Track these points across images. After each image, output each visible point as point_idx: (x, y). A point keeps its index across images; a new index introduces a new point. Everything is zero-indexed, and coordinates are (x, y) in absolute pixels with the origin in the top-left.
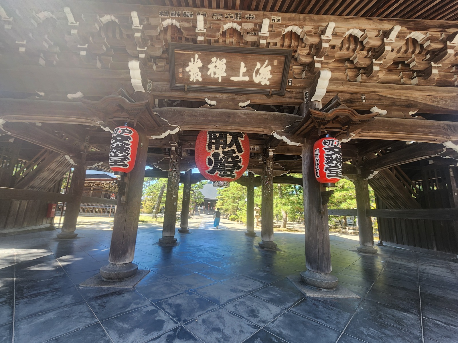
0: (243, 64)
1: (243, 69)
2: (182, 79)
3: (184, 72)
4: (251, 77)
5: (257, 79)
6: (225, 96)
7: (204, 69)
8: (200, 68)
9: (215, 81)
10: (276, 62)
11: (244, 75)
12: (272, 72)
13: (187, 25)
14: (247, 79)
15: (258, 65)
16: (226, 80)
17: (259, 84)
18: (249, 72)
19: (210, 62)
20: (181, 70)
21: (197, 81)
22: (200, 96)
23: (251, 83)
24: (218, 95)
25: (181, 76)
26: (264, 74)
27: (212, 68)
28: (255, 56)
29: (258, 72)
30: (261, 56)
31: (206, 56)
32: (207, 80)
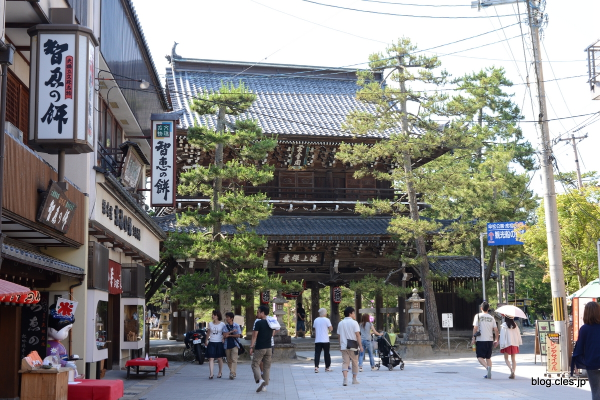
0: (306, 256)
1: (306, 257)
2: (281, 262)
3: (282, 260)
4: (309, 260)
5: (311, 261)
6: (298, 267)
8: (289, 258)
9: (295, 262)
10: (318, 255)
11: (306, 259)
12: (317, 258)
14: (307, 260)
15: (312, 256)
16: (298, 262)
18: (308, 258)
19: (293, 256)
21: (287, 262)
22: (288, 267)
23: (309, 262)
24: (295, 267)
26: (314, 259)
27: (293, 258)
28: (310, 253)
29: (312, 258)
30: (313, 253)
31: (292, 254)
32: (291, 261)
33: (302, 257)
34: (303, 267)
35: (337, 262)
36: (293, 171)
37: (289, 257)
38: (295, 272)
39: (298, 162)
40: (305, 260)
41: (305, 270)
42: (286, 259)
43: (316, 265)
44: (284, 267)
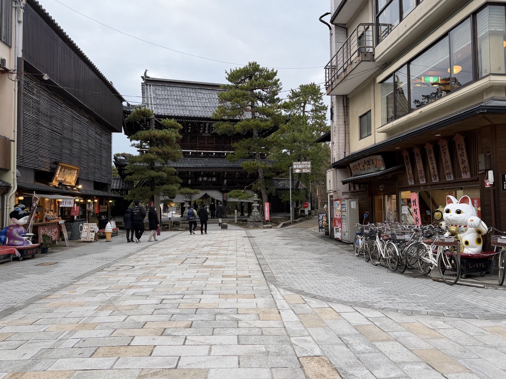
1: (210, 178)
2: (198, 181)
8: (202, 179)
9: (205, 181)
10: (216, 177)
16: (207, 180)
21: (201, 181)
22: (201, 183)
23: (212, 181)
24: (205, 183)
26: (214, 179)
27: (204, 179)
28: (212, 176)
31: (203, 177)
32: (203, 181)
33: (208, 178)
35: (225, 181)
36: (204, 136)
38: (204, 186)
39: (207, 132)
40: (210, 180)
41: (210, 185)
42: (200, 179)
43: (215, 182)
44: (199, 183)
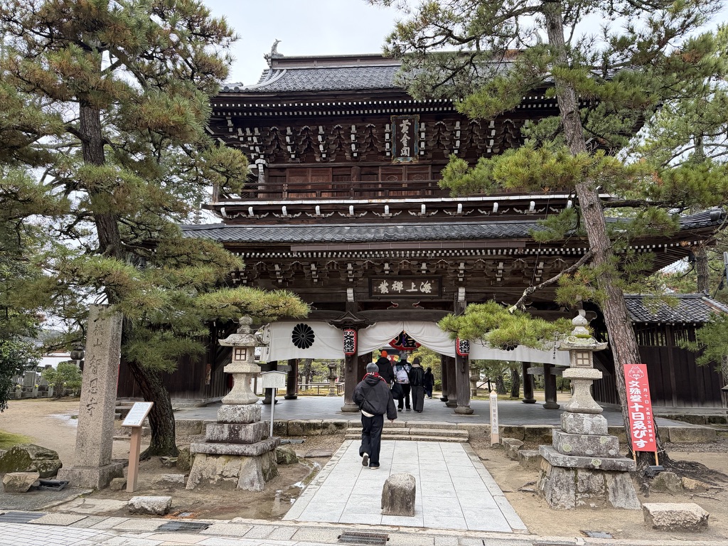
1: (413, 285)
2: (376, 293)
3: (378, 289)
4: (419, 289)
5: (423, 290)
6: (403, 300)
7: (389, 287)
8: (387, 287)
9: (397, 293)
10: (433, 282)
11: (414, 288)
12: (431, 286)
13: (378, 264)
14: (416, 290)
15: (423, 283)
16: (403, 292)
17: (425, 293)
18: (417, 287)
19: (393, 283)
20: (375, 288)
21: (386, 293)
22: (388, 300)
23: (420, 292)
24: (399, 300)
25: (375, 290)
26: (427, 288)
27: (394, 286)
28: (420, 279)
29: (423, 287)
30: (424, 279)
31: (391, 280)
32: (391, 292)
33: (407, 285)
34: (410, 300)
35: (462, 291)
36: (399, 165)
37: (387, 284)
38: (398, 308)
39: (405, 151)
40: (413, 290)
41: (415, 305)
42: (384, 288)
43: (430, 298)
44: (381, 300)
